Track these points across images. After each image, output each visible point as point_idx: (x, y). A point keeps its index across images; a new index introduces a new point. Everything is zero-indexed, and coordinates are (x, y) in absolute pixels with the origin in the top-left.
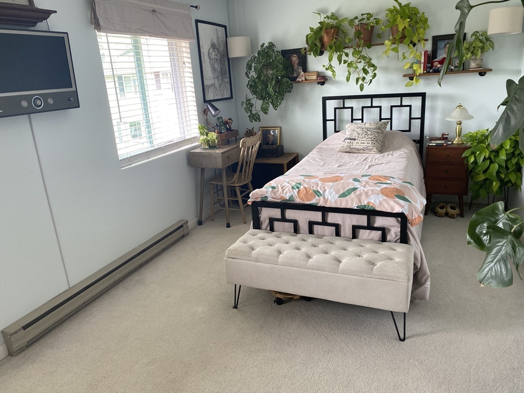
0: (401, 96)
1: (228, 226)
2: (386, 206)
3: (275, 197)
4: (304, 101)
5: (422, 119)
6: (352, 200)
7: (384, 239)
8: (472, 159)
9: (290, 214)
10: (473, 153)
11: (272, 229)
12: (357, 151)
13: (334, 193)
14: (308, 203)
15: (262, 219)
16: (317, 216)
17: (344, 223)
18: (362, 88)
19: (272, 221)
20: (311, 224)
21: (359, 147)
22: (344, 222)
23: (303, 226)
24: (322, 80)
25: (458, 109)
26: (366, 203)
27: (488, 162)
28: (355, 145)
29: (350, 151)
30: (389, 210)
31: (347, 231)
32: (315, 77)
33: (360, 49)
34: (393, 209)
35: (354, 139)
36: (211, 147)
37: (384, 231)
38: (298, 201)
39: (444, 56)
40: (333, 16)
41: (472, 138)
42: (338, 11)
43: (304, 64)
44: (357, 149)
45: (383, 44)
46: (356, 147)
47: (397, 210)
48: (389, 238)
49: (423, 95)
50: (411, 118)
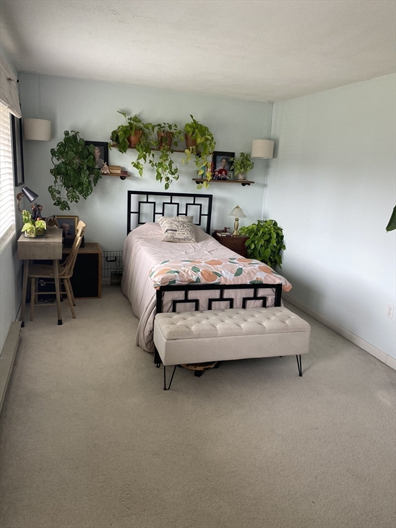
0: (195, 196)
1: (60, 323)
2: (270, 280)
3: (183, 280)
4: (104, 193)
5: (209, 215)
6: (245, 277)
7: (264, 305)
8: (253, 246)
9: (193, 294)
10: (253, 242)
11: (174, 310)
12: (179, 240)
13: (229, 273)
14: (213, 283)
15: (164, 302)
16: (216, 294)
17: (236, 298)
18: (167, 187)
19: (175, 302)
20: (211, 301)
21: (180, 237)
22: (236, 296)
23: (203, 303)
24: (124, 175)
25: (237, 209)
26: (255, 279)
27: (264, 248)
28: (177, 235)
29: (172, 241)
30: (272, 283)
31: (238, 302)
32: (119, 172)
33: (168, 153)
34: (275, 281)
35: (176, 231)
36: (37, 237)
37: (264, 299)
38: (203, 281)
39: (221, 168)
40: (136, 119)
41: (250, 231)
42: (139, 115)
43: (106, 158)
44: (180, 239)
45: (184, 152)
46: (178, 237)
47: (278, 282)
48: (267, 304)
49: (210, 197)
50: (201, 215)
